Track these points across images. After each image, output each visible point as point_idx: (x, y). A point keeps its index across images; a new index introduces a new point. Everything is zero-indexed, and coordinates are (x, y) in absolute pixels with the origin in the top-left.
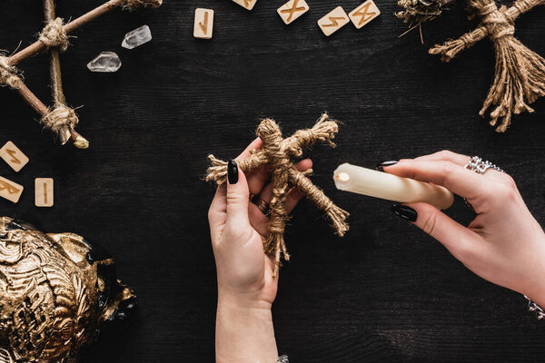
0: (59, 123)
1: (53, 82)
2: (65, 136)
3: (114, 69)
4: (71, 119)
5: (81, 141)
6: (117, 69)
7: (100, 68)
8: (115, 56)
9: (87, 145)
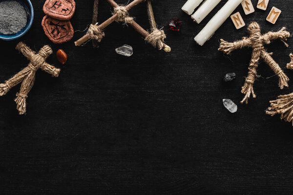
0: (156, 38)
1: (150, 17)
2: (161, 44)
3: (129, 55)
4: (162, 35)
5: (168, 48)
6: (130, 55)
7: (121, 52)
8: (131, 48)
9: (170, 50)
